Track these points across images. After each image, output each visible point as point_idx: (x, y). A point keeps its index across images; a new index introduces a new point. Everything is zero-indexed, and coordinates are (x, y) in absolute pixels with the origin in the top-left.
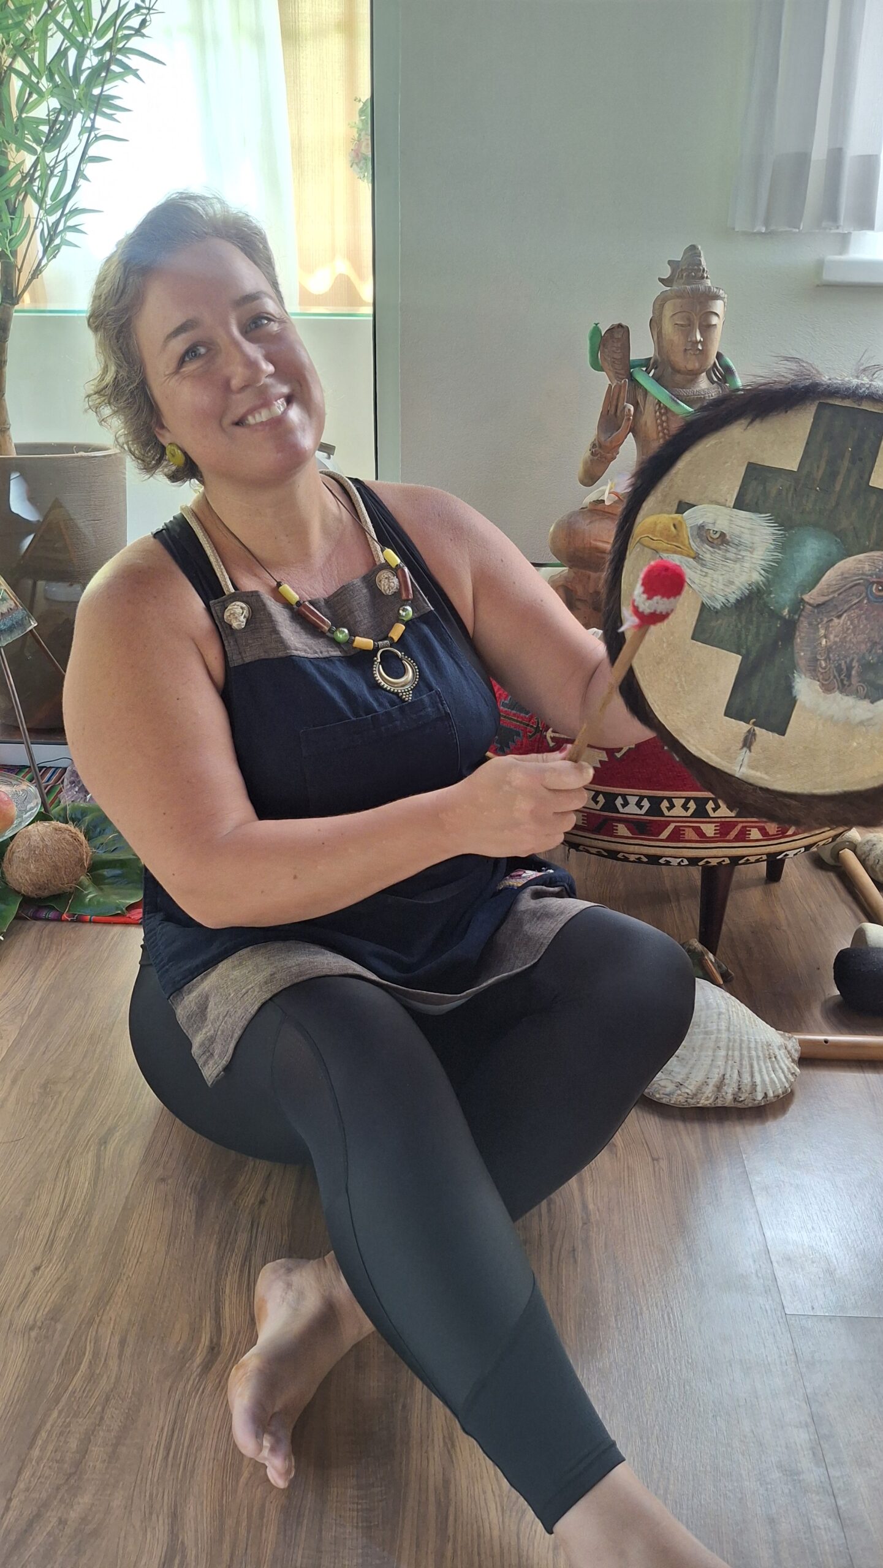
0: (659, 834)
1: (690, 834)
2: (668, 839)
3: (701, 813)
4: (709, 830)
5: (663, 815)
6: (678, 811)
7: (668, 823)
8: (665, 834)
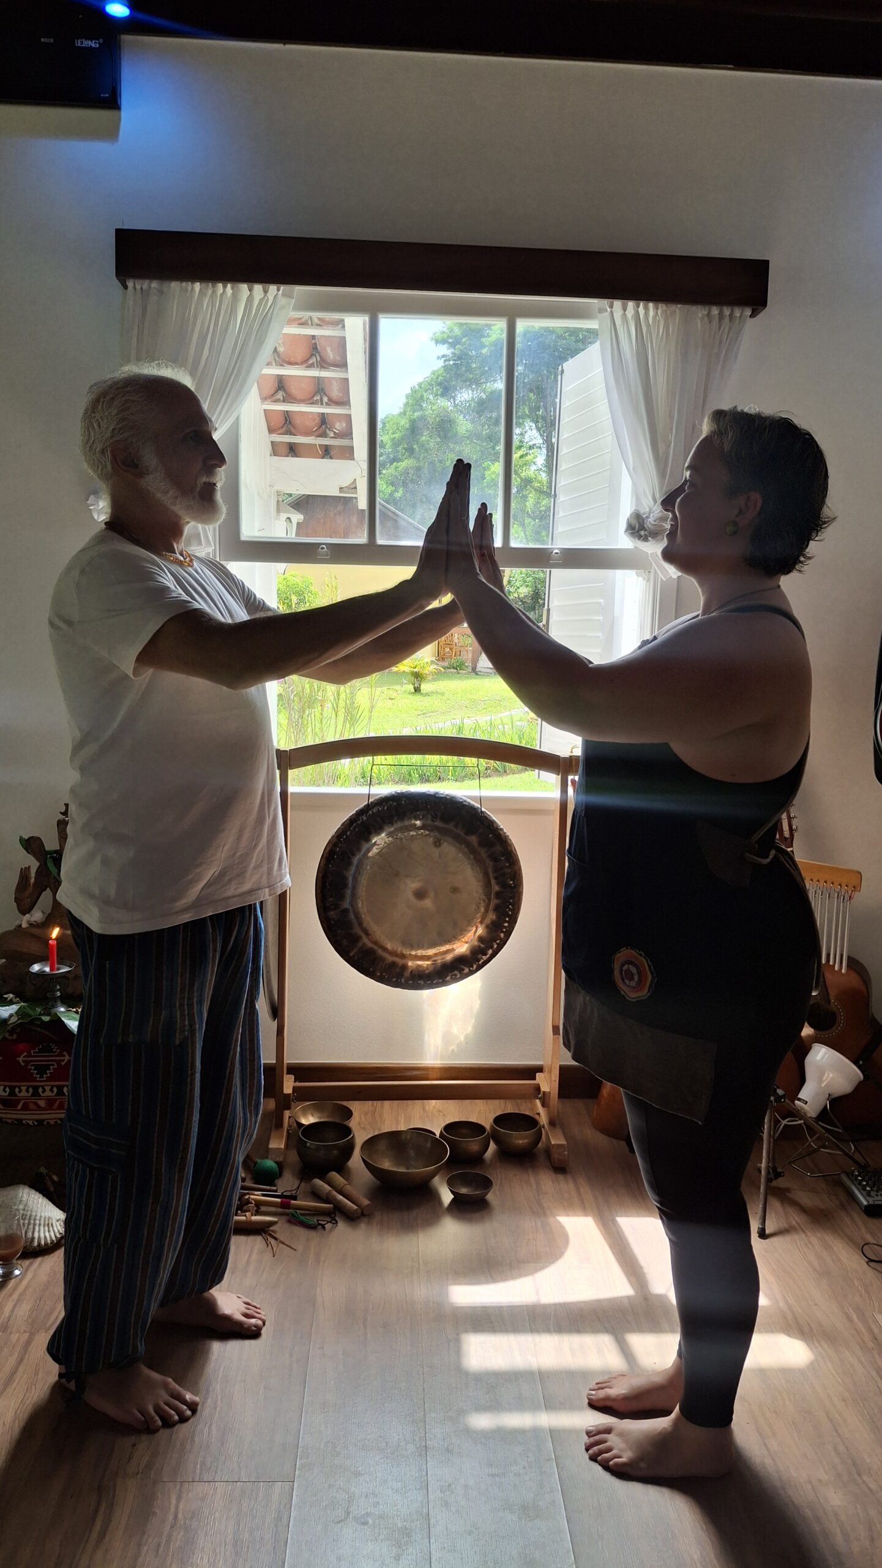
0: (17, 1107)
1: (32, 1106)
2: (21, 1109)
3: (36, 1094)
4: (42, 1103)
5: (16, 1095)
6: (24, 1093)
7: (19, 1101)
8: (19, 1107)
